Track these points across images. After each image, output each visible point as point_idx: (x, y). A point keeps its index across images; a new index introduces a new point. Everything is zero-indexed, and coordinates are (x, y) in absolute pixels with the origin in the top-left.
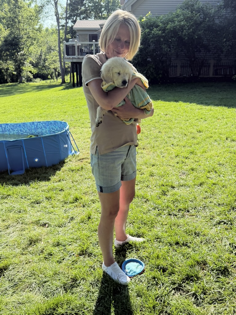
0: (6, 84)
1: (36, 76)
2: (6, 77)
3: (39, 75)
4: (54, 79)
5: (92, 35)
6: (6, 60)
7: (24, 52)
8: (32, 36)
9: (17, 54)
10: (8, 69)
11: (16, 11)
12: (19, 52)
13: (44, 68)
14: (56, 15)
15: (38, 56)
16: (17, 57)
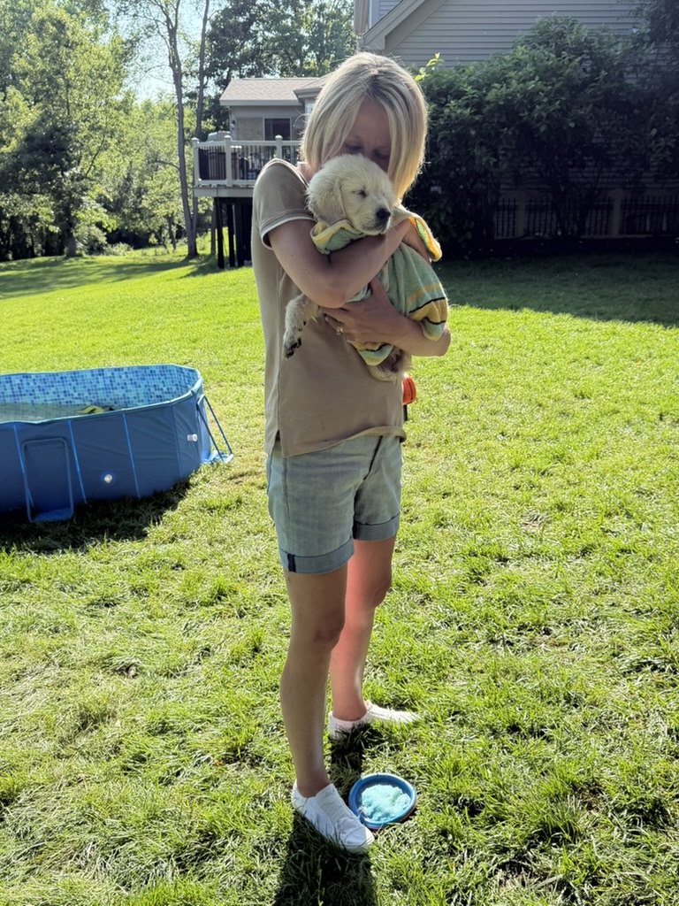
0: (29, 260)
1: (115, 237)
2: (29, 240)
3: (124, 235)
4: (165, 247)
5: (274, 120)
6: (32, 192)
7: (82, 169)
8: (104, 125)
9: (62, 174)
10: (35, 218)
11: (58, 55)
12: (66, 170)
13: (138, 215)
14: (172, 65)
15: (120, 181)
16: (60, 185)
